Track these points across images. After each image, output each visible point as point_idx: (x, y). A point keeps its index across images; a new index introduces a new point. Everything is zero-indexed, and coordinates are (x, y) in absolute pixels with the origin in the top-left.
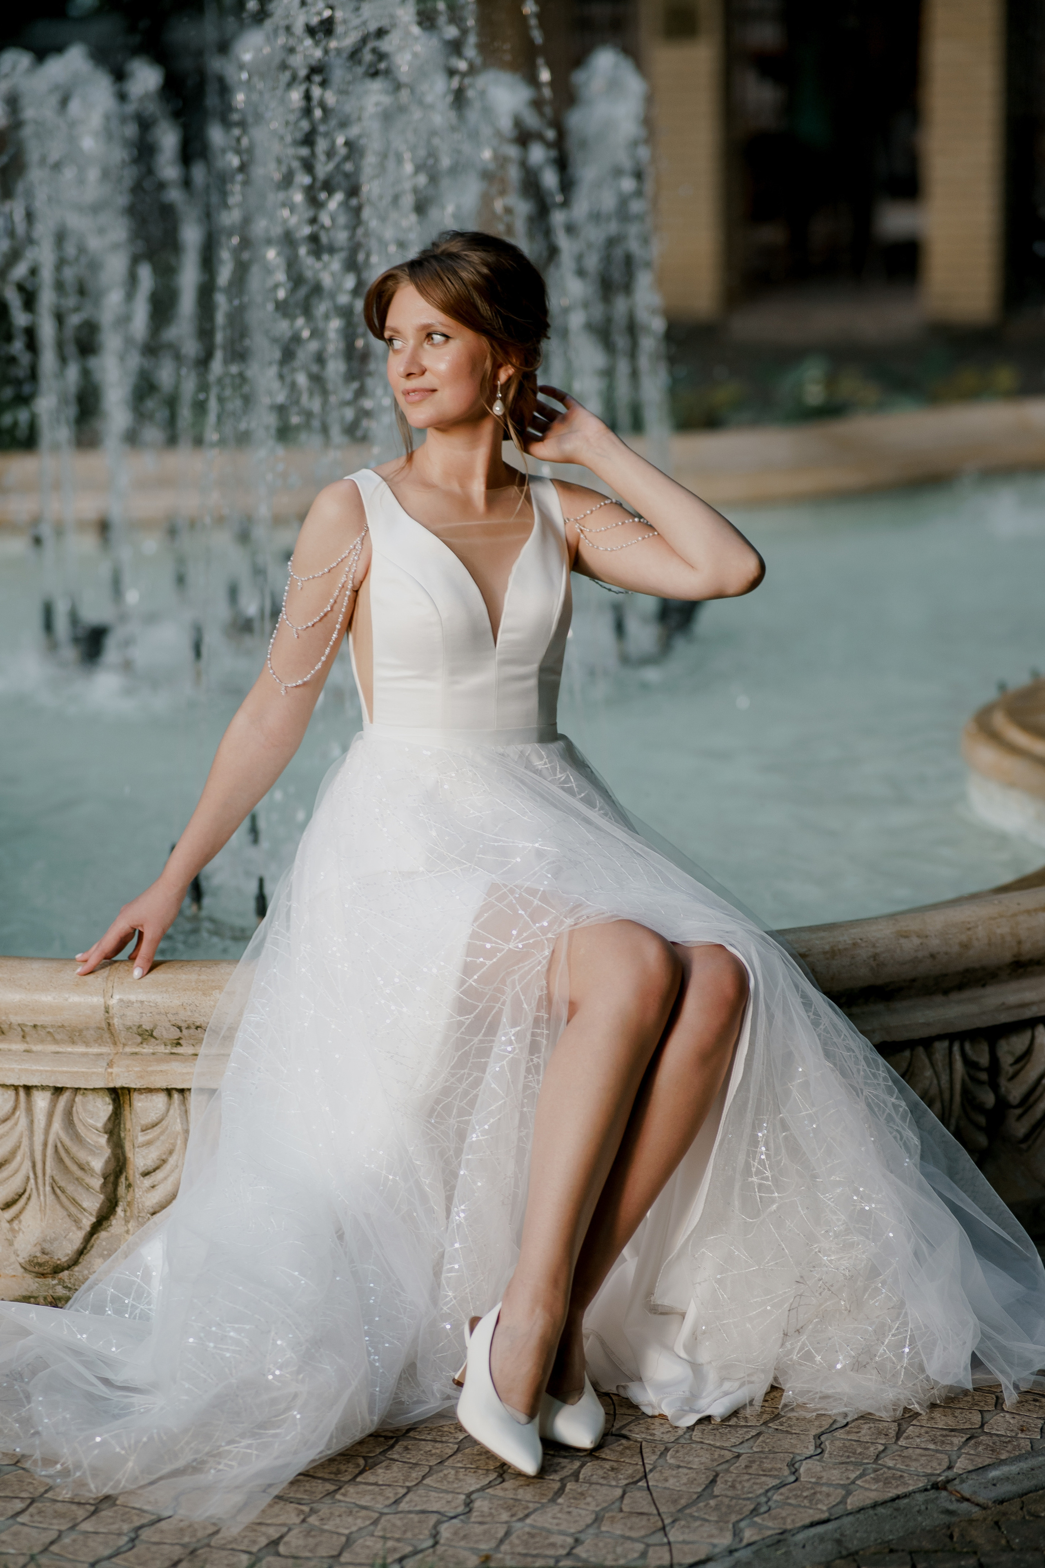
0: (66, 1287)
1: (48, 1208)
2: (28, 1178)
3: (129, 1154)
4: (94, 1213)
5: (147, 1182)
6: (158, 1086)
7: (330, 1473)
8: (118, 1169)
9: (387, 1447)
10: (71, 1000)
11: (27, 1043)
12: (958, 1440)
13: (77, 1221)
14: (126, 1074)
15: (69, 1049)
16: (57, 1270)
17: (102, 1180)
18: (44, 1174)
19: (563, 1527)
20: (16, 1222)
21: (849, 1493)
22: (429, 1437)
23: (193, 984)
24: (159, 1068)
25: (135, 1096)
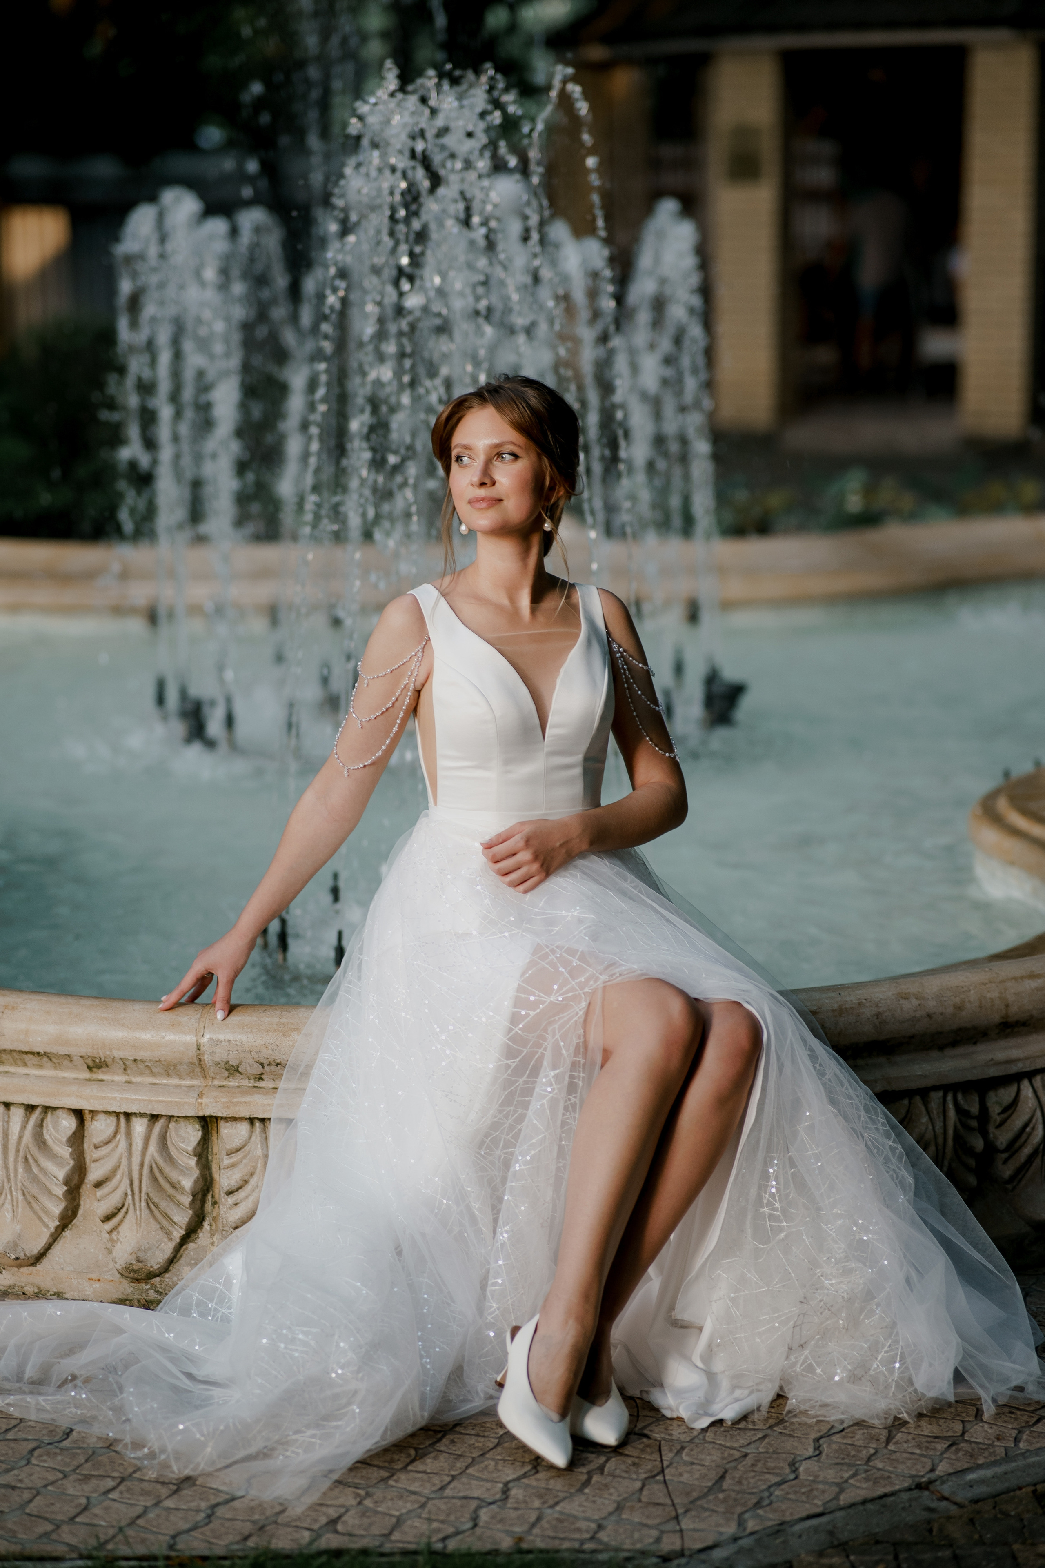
0: (157, 1292)
1: (143, 1221)
2: (126, 1194)
3: (216, 1176)
4: (184, 1227)
5: (231, 1200)
6: (242, 1115)
7: (385, 1462)
8: (205, 1188)
9: (435, 1440)
10: (167, 1038)
11: (128, 1075)
12: (941, 1446)
13: (168, 1234)
14: (214, 1104)
15: (165, 1081)
16: (151, 1276)
17: (191, 1198)
18: (140, 1192)
19: (588, 1514)
20: (115, 1233)
21: (842, 1490)
22: (473, 1432)
23: (275, 1026)
24: (243, 1100)
25: (222, 1124)
